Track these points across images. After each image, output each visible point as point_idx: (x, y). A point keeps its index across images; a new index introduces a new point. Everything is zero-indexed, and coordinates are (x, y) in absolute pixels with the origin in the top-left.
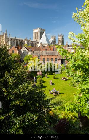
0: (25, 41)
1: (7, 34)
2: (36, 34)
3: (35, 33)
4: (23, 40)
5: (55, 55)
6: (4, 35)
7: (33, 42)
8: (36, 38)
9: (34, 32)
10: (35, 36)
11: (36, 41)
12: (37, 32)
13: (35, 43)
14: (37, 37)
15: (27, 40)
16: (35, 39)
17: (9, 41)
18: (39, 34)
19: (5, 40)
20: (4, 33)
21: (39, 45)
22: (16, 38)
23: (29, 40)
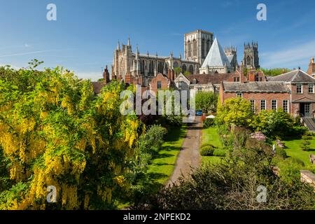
0: (169, 62)
1: (130, 47)
2: (192, 45)
3: (189, 41)
4: (164, 60)
5: (283, 93)
6: (124, 50)
7: (186, 62)
8: (192, 53)
9: (187, 41)
10: (190, 48)
11: (193, 61)
12: (194, 40)
13: (189, 65)
14: (195, 51)
15: (174, 59)
16: (190, 55)
17: (136, 63)
18: (199, 44)
19: (128, 60)
20: (124, 46)
21: (203, 70)
22: (150, 56)
23: (178, 59)
